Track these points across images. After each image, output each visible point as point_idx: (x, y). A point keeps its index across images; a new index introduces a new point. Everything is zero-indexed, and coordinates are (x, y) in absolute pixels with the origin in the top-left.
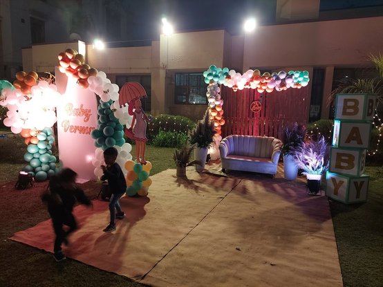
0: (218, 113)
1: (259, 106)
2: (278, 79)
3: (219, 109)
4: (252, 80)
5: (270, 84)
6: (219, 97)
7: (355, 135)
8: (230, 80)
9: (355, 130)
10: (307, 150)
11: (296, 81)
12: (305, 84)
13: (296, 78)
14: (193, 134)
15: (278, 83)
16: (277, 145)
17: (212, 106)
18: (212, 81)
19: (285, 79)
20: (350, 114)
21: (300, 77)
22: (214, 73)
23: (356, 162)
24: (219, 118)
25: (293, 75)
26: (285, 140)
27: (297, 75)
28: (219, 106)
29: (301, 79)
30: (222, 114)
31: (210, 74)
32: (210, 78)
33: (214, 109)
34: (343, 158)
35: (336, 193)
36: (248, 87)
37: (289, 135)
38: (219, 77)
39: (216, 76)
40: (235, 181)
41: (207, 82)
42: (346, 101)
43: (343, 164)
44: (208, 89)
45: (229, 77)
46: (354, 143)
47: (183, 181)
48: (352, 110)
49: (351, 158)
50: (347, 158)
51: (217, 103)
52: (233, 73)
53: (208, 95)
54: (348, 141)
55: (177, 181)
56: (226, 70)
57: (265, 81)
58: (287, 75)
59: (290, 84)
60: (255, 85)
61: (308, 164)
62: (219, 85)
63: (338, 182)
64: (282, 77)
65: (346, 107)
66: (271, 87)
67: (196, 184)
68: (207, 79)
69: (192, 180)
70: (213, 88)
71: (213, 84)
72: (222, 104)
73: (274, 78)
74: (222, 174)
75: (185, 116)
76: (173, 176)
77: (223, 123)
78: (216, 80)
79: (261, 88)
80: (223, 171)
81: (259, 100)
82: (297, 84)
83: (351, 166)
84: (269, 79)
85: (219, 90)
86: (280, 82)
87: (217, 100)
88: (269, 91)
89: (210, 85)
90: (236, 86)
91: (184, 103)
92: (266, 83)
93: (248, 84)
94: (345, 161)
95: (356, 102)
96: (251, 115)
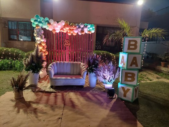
0: (43, 47)
1: (69, 43)
2: (79, 27)
3: (43, 45)
4: (65, 26)
5: (75, 30)
6: (43, 37)
7: (134, 62)
8: (50, 26)
9: (135, 59)
10: (104, 70)
11: (89, 30)
12: (93, 32)
13: (89, 28)
14: (27, 63)
15: (80, 30)
16: (84, 67)
17: (39, 42)
18: (37, 26)
19: (83, 28)
20: (132, 49)
21: (90, 27)
22: (39, 20)
23: (136, 77)
24: (44, 51)
25: (87, 26)
26: (89, 64)
27: (89, 26)
28: (44, 42)
29: (91, 29)
30: (46, 47)
31: (36, 21)
32: (36, 23)
33: (40, 44)
34: (129, 75)
35: (125, 96)
36: (62, 31)
37: (91, 61)
38: (42, 23)
39: (40, 22)
40: (63, 95)
41: (34, 26)
42: (130, 41)
43: (129, 79)
44: (35, 31)
45: (49, 23)
46: (134, 66)
47: (21, 105)
48: (133, 47)
49: (133, 75)
50: (131, 75)
51: (42, 40)
52: (52, 21)
53: (35, 35)
54: (131, 65)
55: (16, 106)
56: (47, 19)
57: (72, 28)
58: (84, 26)
59: (86, 31)
60: (66, 30)
61: (106, 79)
62: (42, 29)
63: (126, 90)
64: (82, 26)
65: (129, 45)
66: (76, 32)
67: (34, 106)
68: (34, 24)
69: (30, 102)
70: (38, 30)
71: (39, 28)
72: (45, 42)
73: (78, 27)
74: (52, 90)
75: (17, 48)
76: (12, 100)
77: (47, 54)
78: (40, 25)
79: (70, 33)
80: (52, 87)
81: (68, 40)
82: (89, 31)
83: (133, 80)
84: (75, 27)
85: (43, 32)
86: (81, 29)
87: (42, 38)
88: (74, 35)
89: (37, 28)
90: (54, 30)
91: (16, 40)
92: (73, 29)
93: (62, 29)
94: (130, 77)
95: (136, 42)
96: (64, 48)
